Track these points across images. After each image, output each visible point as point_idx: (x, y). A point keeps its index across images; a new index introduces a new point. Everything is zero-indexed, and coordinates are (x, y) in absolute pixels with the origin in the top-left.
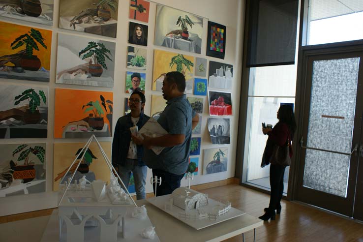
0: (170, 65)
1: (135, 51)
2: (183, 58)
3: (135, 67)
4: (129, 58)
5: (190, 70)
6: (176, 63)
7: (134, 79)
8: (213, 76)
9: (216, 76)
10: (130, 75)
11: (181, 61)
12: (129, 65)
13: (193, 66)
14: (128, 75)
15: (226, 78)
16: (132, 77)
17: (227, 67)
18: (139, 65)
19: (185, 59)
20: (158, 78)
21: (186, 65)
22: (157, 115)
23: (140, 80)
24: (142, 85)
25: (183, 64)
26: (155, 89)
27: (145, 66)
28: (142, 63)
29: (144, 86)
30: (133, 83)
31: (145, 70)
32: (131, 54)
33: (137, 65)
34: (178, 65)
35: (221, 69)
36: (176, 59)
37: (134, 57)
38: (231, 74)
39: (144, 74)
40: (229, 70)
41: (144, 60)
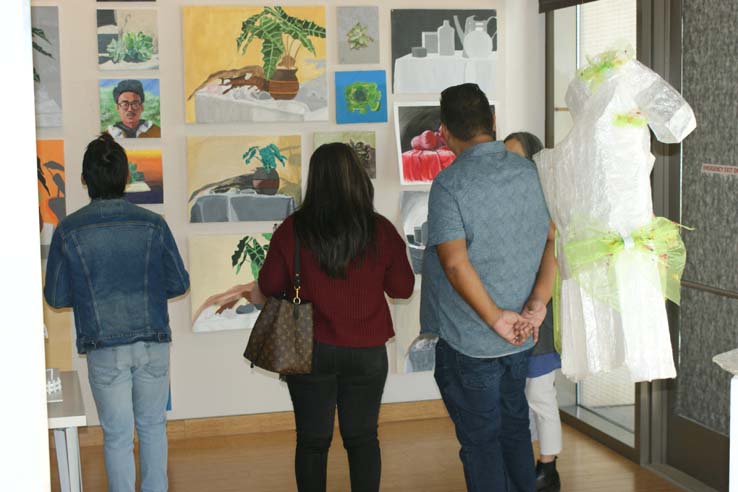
0: (239, 45)
1: (119, 18)
2: (285, 16)
3: (123, 64)
4: (103, 42)
5: (312, 49)
6: (260, 35)
7: (122, 98)
8: (410, 55)
9: (422, 54)
10: (110, 89)
11: (277, 28)
12: (102, 60)
13: (323, 36)
14: (103, 90)
15: (465, 56)
16: (117, 93)
17: (470, 20)
18: (134, 57)
19: (291, 19)
20: (202, 87)
21: (295, 37)
22: (206, 193)
23: (143, 99)
24: (152, 112)
25: (285, 36)
26: (194, 119)
27: (153, 57)
28: (143, 50)
29: (158, 113)
30: (121, 110)
31: (156, 68)
32: (107, 30)
33: (127, 59)
34: (267, 41)
35: (445, 31)
36: (257, 24)
37: (116, 37)
38: (490, 40)
39: (156, 81)
40: (480, 27)
41: (148, 42)
